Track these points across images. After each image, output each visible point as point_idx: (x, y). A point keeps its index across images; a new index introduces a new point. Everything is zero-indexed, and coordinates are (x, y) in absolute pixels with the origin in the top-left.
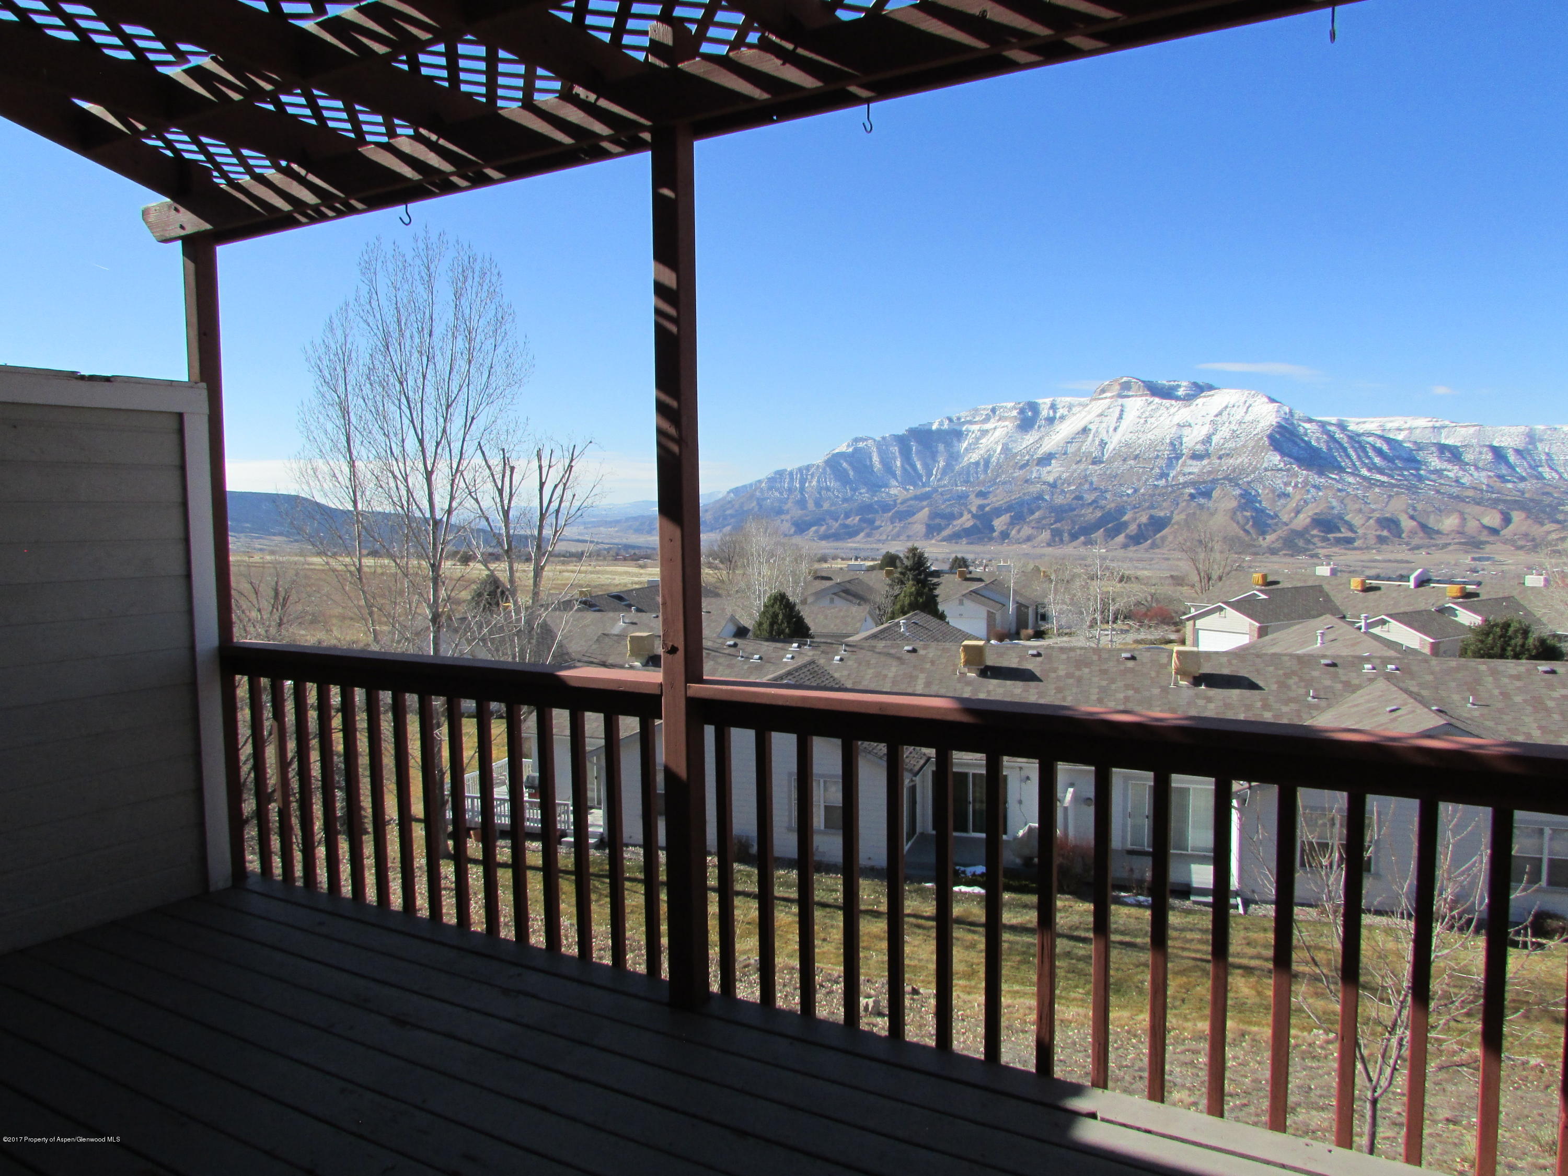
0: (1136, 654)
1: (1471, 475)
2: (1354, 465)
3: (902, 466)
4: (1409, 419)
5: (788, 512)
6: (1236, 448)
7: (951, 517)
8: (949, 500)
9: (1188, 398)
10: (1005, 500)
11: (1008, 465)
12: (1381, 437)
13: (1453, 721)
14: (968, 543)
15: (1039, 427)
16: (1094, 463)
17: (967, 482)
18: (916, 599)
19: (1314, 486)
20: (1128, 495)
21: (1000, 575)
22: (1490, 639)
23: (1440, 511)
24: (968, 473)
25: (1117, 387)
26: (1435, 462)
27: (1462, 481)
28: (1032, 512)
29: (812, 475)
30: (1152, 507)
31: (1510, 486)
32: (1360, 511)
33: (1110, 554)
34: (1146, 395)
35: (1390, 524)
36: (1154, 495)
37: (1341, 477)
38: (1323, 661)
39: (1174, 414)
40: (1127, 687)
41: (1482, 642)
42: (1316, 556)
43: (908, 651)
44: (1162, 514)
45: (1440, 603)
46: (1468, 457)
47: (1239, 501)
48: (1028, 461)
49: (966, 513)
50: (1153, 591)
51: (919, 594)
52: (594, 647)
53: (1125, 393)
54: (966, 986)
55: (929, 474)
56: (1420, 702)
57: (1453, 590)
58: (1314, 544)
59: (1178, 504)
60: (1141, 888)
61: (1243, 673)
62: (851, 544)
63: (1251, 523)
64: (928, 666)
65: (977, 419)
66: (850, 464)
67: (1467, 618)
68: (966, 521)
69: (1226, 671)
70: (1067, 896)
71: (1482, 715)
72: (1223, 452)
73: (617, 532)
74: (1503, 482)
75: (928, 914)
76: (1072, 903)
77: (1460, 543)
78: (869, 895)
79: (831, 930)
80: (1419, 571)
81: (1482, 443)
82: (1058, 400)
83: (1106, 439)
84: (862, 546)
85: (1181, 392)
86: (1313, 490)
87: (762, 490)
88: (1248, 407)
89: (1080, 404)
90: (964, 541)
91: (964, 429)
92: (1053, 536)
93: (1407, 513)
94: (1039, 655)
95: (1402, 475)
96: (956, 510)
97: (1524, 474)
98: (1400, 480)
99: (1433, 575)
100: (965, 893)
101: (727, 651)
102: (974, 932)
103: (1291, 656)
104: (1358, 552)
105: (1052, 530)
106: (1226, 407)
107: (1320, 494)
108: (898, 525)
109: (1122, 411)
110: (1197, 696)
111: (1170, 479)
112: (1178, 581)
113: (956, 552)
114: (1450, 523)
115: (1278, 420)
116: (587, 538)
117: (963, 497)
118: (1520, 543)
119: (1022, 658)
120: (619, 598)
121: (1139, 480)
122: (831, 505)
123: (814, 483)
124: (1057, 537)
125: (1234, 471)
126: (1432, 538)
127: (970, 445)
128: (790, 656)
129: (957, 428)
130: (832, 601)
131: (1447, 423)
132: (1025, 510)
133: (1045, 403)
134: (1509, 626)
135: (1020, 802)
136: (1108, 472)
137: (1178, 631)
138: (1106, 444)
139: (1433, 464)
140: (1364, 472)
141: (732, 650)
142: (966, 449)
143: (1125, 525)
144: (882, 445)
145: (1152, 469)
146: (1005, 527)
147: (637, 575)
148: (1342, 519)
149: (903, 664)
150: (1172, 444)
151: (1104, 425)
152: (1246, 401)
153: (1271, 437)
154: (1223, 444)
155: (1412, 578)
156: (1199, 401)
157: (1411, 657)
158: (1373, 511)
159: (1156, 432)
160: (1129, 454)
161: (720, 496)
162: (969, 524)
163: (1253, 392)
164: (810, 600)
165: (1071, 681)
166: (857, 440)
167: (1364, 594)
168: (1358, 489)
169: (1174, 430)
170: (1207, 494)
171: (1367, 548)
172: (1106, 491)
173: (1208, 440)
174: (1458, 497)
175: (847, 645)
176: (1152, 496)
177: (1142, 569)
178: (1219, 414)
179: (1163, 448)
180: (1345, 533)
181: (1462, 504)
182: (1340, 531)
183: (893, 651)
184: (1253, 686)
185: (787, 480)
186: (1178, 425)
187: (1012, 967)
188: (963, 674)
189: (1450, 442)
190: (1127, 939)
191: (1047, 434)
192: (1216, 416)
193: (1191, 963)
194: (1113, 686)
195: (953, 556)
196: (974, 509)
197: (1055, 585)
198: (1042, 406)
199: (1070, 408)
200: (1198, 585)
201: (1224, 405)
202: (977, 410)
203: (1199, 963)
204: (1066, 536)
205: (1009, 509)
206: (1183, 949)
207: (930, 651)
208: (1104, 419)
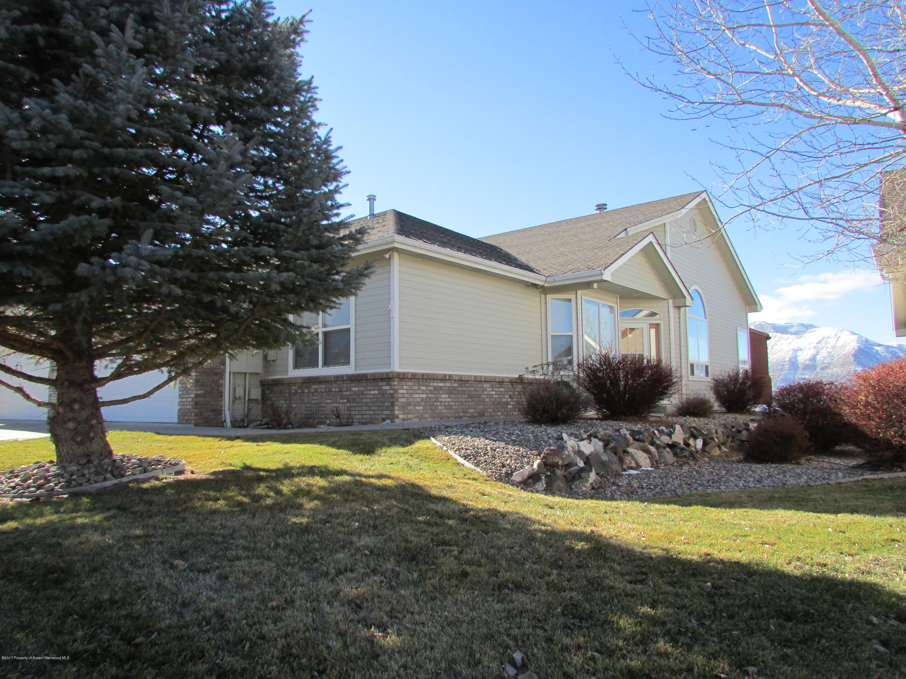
6: (832, 363)
9: (799, 333)
39: (790, 343)
72: (824, 365)
85: (794, 330)
88: (838, 338)
106: (824, 338)
115: (858, 345)
150: (791, 361)
152: (836, 335)
153: (854, 356)
154: (823, 361)
156: (806, 335)
159: (780, 354)
163: (840, 329)
169: (791, 352)
179: (785, 363)
186: (794, 349)
192: (818, 343)
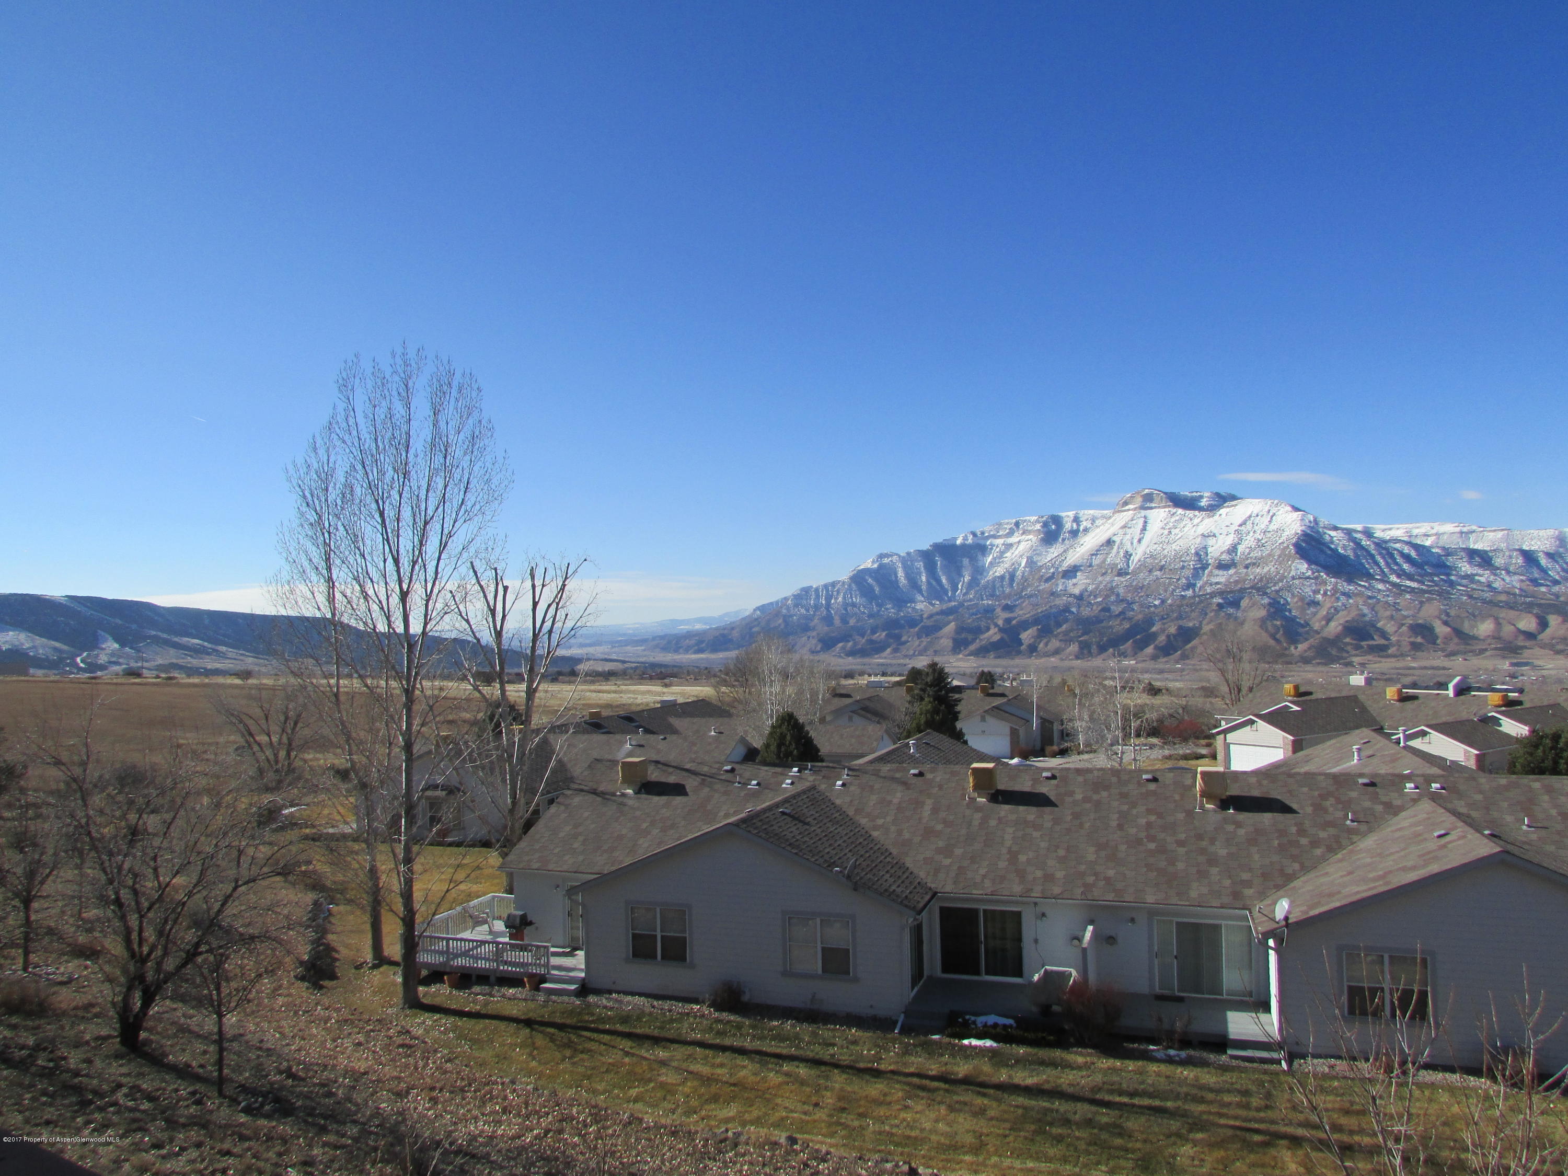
0: (1158, 775)
1: (1503, 580)
2: (1383, 572)
3: (928, 582)
4: (1435, 525)
5: (814, 629)
6: (1262, 557)
7: (977, 631)
8: (976, 614)
9: (1212, 509)
10: (1032, 613)
11: (1033, 578)
12: (1408, 543)
13: (1510, 848)
14: (995, 658)
15: (1063, 540)
16: (1120, 574)
17: (992, 595)
18: (932, 717)
19: (1344, 594)
20: (1155, 605)
21: (1022, 690)
22: (1540, 752)
23: (1474, 616)
24: (994, 587)
25: (1139, 501)
26: (1465, 568)
27: (1494, 585)
28: (1059, 625)
29: (838, 592)
30: (1180, 617)
31: (1543, 589)
32: (1392, 617)
33: (1139, 665)
34: (1169, 506)
35: (1424, 630)
36: (1182, 605)
37: (1370, 584)
38: (1361, 781)
39: (1197, 525)
40: (1149, 811)
41: (1531, 754)
42: (1350, 664)
43: (914, 775)
44: (1191, 624)
45: (1481, 713)
46: (1499, 561)
47: (1268, 611)
48: (1053, 573)
49: (992, 627)
50: (1184, 703)
51: (936, 711)
52: (586, 773)
53: (1148, 505)
54: (972, 1163)
55: (955, 589)
56: (1470, 825)
57: (1494, 698)
58: (1348, 652)
59: (1206, 614)
60: (1171, 1040)
61: (1275, 795)
62: (877, 660)
63: (1281, 632)
64: (935, 790)
65: (1001, 533)
66: (876, 580)
67: (1513, 728)
68: (993, 635)
69: (1256, 793)
70: (1089, 1051)
71: (1540, 839)
72: (1249, 561)
73: (644, 650)
74: (1536, 586)
75: (934, 1073)
76: (1095, 1060)
77: (1496, 649)
78: (869, 1050)
79: (824, 1093)
80: (1458, 678)
81: (1511, 547)
82: (1081, 513)
83: (1130, 550)
84: (889, 661)
85: (1204, 503)
86: (1342, 598)
87: (788, 609)
88: (1272, 517)
89: (1103, 517)
90: (992, 655)
91: (988, 543)
92: (1081, 648)
93: (1440, 619)
94: (1054, 777)
95: (1433, 581)
96: (983, 624)
97: (1557, 577)
98: (1431, 586)
99: (1472, 681)
100: (976, 1047)
101: (723, 777)
102: (984, 1095)
103: (1327, 775)
104: (1393, 660)
105: (1080, 643)
106: (1250, 517)
107: (1351, 601)
108: (925, 640)
109: (1145, 522)
110: (1225, 820)
111: (1197, 590)
112: (1209, 692)
113: (983, 666)
114: (1485, 628)
115: (1303, 528)
116: (614, 657)
117: (989, 611)
118: (1560, 647)
119: (1036, 781)
120: (629, 719)
121: (1166, 591)
122: (858, 621)
123: (840, 599)
124: (1085, 651)
125: (1261, 580)
126: (1469, 644)
127: (994, 559)
128: (789, 781)
129: (982, 542)
130: (850, 719)
131: (1474, 528)
132: (1052, 623)
133: (1068, 516)
134: (1559, 737)
135: (1036, 941)
136: (1134, 584)
137: (1209, 745)
138: (1131, 555)
139: (1463, 569)
140: (1393, 578)
141: (729, 776)
142: (991, 563)
143: (1154, 636)
144: (907, 561)
145: (1178, 580)
146: (1033, 640)
147: (659, 694)
148: (1374, 626)
149: (908, 789)
150: (1197, 554)
151: (1128, 537)
152: (1269, 511)
153: (1296, 545)
154: (1249, 554)
155: (1451, 686)
156: (1223, 511)
157: (1457, 775)
158: (1406, 617)
159: (1180, 542)
160: (1153, 565)
161: (747, 613)
162: (997, 637)
163: (1276, 502)
164: (828, 718)
165: (1088, 806)
166: (881, 556)
167: (1401, 704)
168: (1388, 596)
169: (1198, 540)
170: (1236, 604)
171: (1402, 655)
172: (1132, 603)
173: (1233, 549)
174: (1490, 602)
175: (850, 769)
176: (1180, 606)
177: (1173, 680)
178: (1244, 523)
179: (1188, 558)
180: (1379, 641)
181: (1496, 609)
182: (1373, 639)
183: (898, 775)
184: (1286, 809)
185: (813, 597)
186: (1203, 535)
187: (1026, 1138)
188: (973, 800)
189: (1479, 546)
190: (1157, 1103)
191: (1071, 546)
192: (1240, 525)
193: (1230, 1132)
194: (1134, 811)
195: (981, 669)
196: (1000, 623)
197: (1080, 700)
198: (1065, 519)
199: (1093, 520)
200: (1228, 696)
201: (1248, 515)
202: (1000, 524)
203: (1238, 1133)
204: (1094, 648)
205: (1036, 621)
206: (1221, 1115)
207: (938, 775)
208: (1128, 530)
